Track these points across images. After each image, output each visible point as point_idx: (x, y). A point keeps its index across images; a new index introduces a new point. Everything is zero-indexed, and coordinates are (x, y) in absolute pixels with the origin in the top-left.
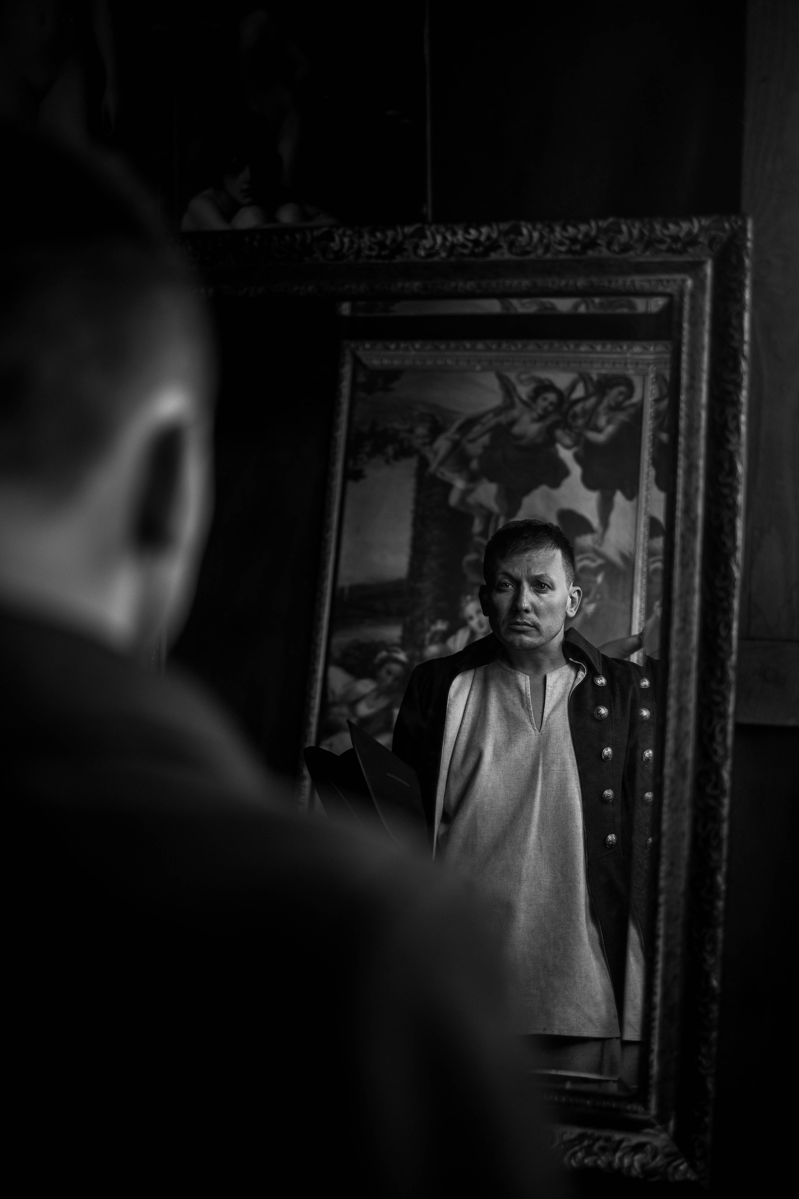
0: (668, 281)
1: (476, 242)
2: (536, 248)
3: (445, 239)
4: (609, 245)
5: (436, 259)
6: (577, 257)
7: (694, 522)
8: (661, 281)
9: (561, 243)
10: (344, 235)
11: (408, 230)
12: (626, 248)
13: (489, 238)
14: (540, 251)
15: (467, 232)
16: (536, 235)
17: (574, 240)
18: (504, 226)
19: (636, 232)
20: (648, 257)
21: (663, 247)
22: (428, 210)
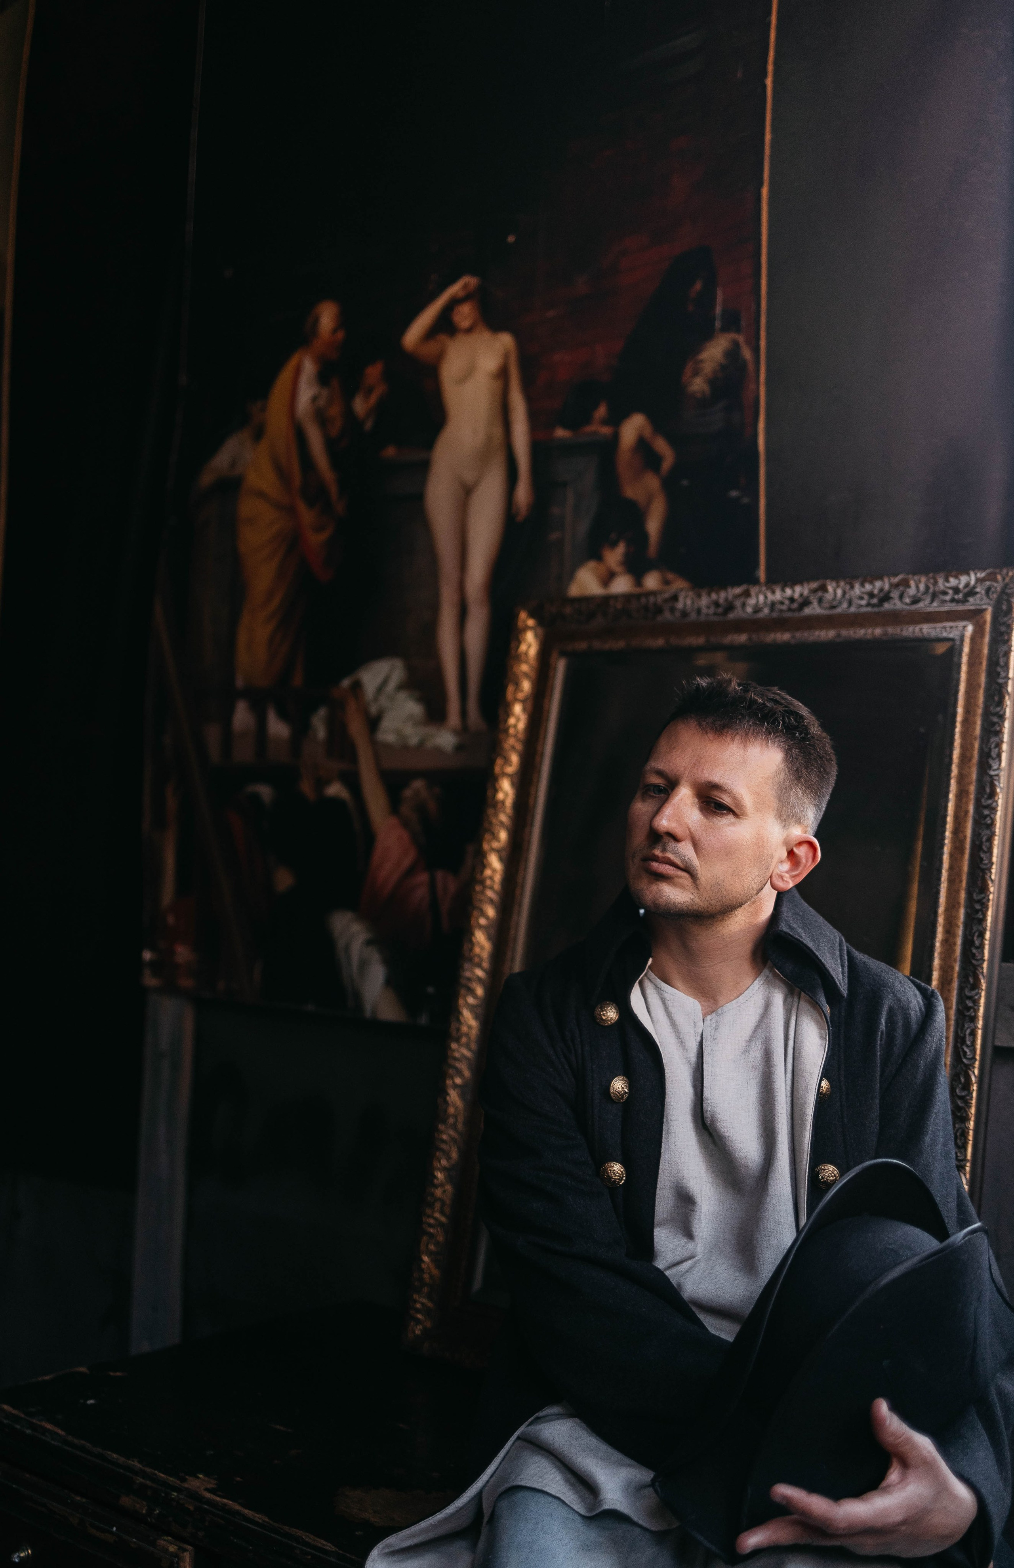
0: (951, 627)
1: (792, 600)
2: (840, 603)
3: (766, 597)
4: (901, 597)
5: (761, 615)
6: (876, 610)
7: (962, 841)
8: (945, 628)
9: (861, 598)
10: (686, 597)
11: (738, 590)
12: (915, 601)
13: (801, 595)
14: (845, 605)
15: (783, 590)
16: (839, 592)
17: (871, 595)
18: (814, 585)
19: (922, 587)
20: (935, 607)
21: (948, 598)
22: (762, 574)
